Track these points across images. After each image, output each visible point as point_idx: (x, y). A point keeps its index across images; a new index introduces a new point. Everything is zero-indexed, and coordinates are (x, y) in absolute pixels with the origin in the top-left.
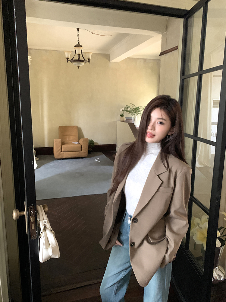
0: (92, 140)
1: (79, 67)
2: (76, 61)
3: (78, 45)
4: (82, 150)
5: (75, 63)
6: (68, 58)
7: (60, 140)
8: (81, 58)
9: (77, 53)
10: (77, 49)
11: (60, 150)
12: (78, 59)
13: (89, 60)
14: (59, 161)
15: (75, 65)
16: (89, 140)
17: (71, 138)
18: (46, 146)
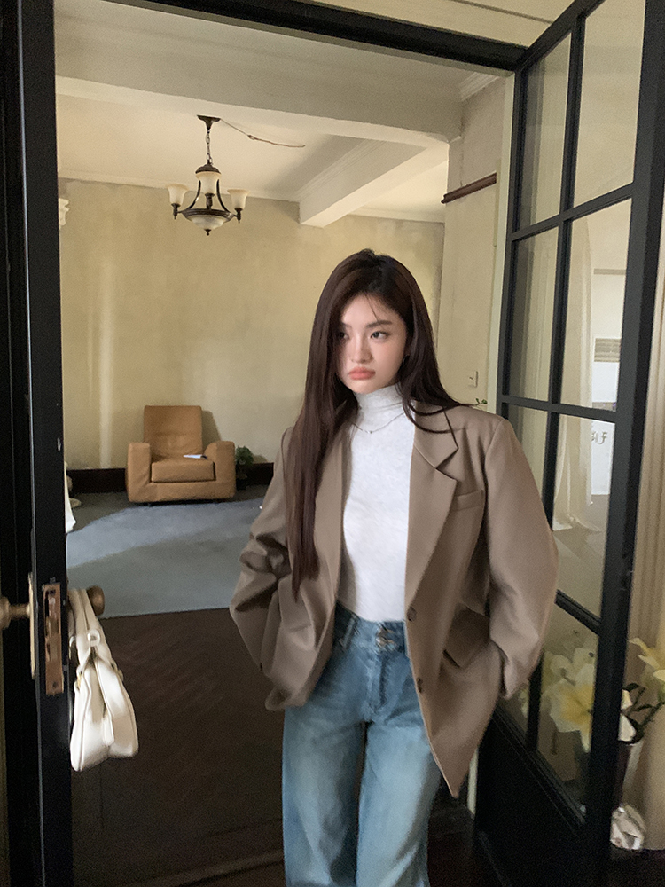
0: (245, 448)
1: (208, 230)
2: (200, 212)
3: (209, 168)
4: (215, 478)
5: (196, 220)
6: (176, 206)
7: (148, 445)
8: (216, 206)
9: (204, 190)
10: (204, 177)
11: (144, 476)
12: (205, 208)
13: (239, 213)
14: (142, 510)
15: (197, 224)
16: (236, 447)
17: (181, 441)
18: (105, 463)
